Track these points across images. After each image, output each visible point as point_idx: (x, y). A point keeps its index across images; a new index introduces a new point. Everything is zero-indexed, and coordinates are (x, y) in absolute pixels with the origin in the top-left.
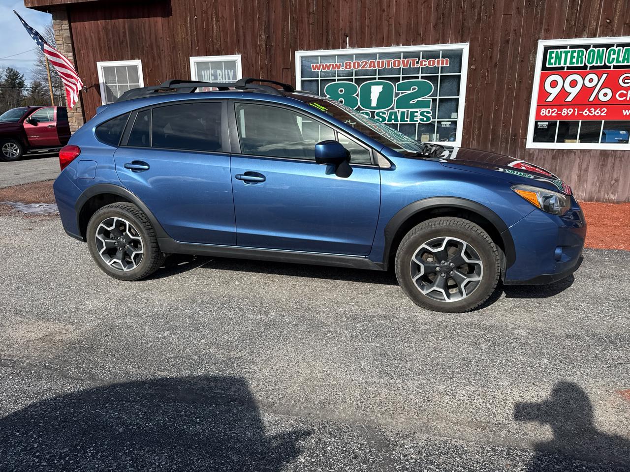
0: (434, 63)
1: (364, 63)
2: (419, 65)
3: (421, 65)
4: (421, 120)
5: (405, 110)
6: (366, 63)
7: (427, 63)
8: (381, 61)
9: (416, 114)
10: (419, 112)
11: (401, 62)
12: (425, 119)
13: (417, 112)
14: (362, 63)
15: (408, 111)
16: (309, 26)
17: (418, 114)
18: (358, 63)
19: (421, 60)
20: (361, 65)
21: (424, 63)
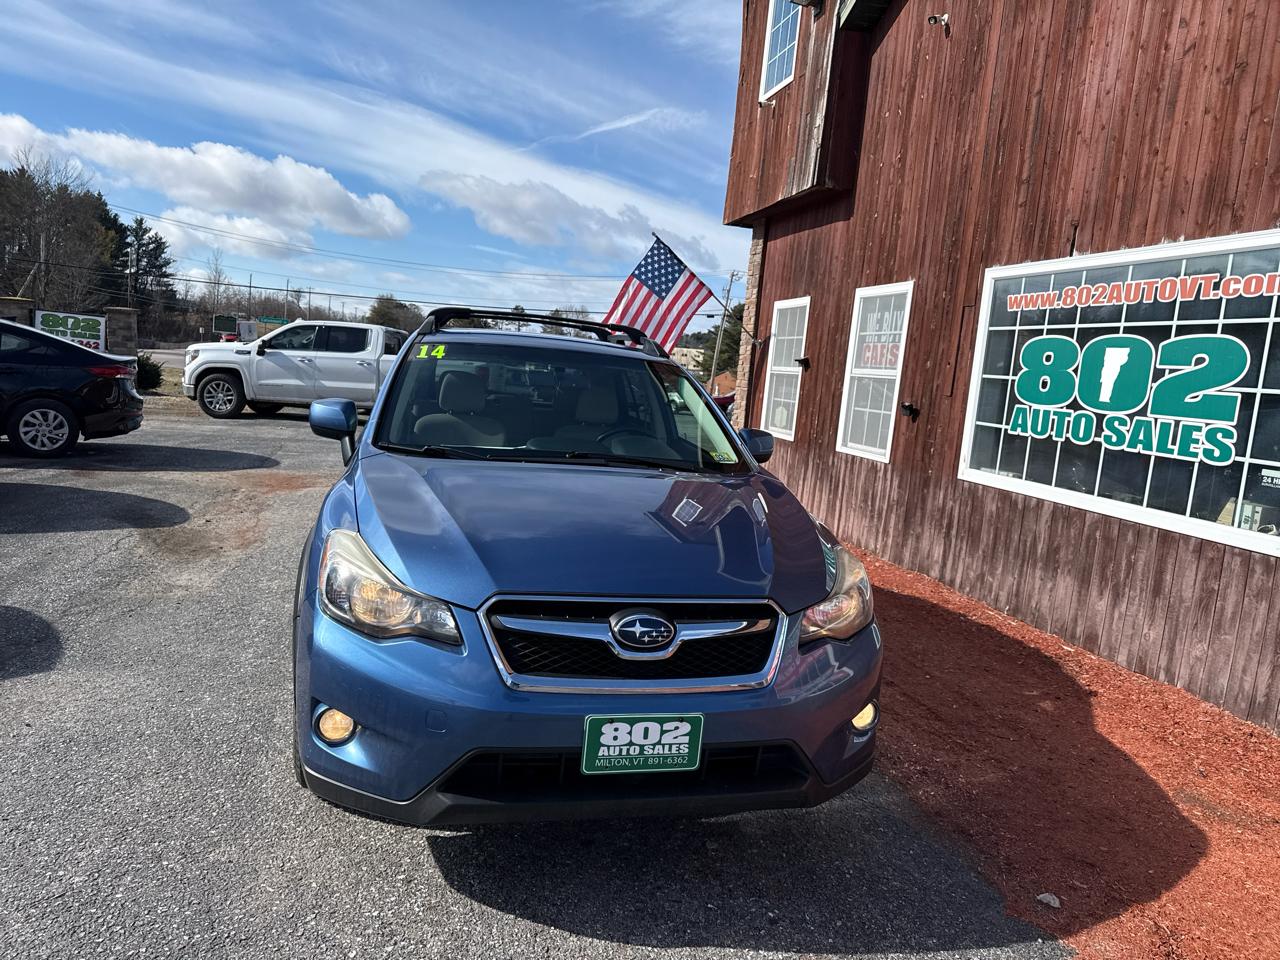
0: (1259, 287)
1: (1100, 289)
2: (1220, 292)
3: (1226, 292)
4: (1208, 453)
5: (1170, 419)
6: (1104, 289)
7: (1241, 286)
8: (1134, 283)
9: (1196, 435)
10: (1205, 430)
11: (1178, 286)
12: (1217, 453)
13: (1199, 429)
14: (1096, 290)
15: (1177, 423)
16: (1017, 209)
17: (1200, 436)
18: (1089, 290)
19: (1228, 276)
20: (1094, 296)
21: (1233, 286)
